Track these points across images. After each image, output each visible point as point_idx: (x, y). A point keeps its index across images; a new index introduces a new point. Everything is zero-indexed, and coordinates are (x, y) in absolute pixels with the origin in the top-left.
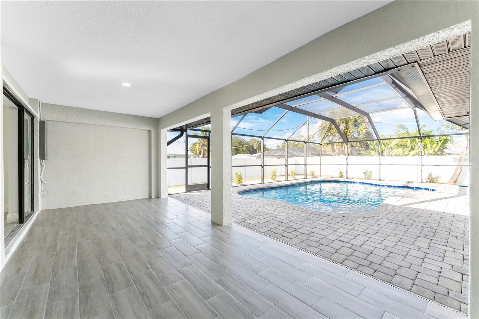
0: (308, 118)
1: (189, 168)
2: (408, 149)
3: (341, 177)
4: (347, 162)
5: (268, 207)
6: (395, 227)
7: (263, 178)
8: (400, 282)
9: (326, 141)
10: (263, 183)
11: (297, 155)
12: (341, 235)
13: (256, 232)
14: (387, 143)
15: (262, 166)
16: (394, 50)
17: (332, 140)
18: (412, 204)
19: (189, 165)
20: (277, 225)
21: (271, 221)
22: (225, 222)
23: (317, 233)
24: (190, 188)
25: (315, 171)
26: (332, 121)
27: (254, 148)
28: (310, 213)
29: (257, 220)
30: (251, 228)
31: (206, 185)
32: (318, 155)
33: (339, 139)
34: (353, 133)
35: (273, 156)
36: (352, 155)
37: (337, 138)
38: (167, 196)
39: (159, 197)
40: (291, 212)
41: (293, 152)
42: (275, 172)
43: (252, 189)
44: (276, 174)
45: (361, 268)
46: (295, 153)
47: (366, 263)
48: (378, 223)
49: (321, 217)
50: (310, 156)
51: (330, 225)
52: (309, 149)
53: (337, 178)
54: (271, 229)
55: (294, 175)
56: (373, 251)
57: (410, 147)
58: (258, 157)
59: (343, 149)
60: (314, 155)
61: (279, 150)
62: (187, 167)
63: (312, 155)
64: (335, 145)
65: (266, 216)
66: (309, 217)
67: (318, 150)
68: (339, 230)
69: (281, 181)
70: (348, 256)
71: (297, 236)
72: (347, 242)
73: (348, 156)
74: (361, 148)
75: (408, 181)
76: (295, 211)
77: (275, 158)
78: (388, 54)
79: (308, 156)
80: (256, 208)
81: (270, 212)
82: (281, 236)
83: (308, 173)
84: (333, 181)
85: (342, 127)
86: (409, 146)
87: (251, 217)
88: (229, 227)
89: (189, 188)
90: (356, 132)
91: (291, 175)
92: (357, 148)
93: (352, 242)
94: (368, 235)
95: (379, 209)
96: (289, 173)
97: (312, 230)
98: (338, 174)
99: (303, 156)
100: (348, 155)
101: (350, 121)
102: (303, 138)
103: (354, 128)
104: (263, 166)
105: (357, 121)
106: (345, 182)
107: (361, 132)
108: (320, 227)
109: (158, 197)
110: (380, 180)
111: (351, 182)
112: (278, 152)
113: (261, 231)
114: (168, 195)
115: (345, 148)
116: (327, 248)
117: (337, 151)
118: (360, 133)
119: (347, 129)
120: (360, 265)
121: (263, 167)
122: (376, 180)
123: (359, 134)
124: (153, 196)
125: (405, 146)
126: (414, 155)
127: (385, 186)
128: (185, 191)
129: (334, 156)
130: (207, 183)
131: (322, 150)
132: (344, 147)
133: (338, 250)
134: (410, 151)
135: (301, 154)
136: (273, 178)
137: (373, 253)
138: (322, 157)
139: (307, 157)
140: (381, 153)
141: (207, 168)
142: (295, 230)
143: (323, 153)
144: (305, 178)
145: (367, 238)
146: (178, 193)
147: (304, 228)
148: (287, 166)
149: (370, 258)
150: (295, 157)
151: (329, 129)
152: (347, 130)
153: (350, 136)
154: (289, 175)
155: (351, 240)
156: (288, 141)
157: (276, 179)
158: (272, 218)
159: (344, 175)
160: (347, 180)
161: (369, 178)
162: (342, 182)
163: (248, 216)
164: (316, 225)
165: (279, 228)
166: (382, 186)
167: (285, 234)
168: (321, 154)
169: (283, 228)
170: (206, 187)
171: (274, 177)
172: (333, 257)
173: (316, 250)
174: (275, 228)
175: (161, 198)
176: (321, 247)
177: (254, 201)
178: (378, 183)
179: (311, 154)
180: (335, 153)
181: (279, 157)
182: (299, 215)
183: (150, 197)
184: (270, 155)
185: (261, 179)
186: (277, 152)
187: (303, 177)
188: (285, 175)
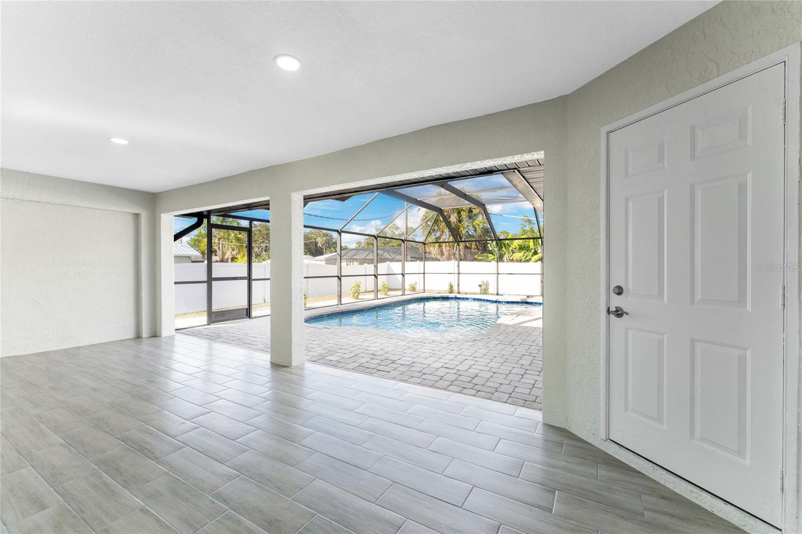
0: (407, 206)
1: (213, 282)
2: (531, 254)
3: (451, 292)
4: (459, 271)
5: (353, 338)
6: (504, 348)
7: (340, 296)
8: (499, 397)
9: (432, 238)
10: (341, 304)
11: (390, 259)
12: (446, 361)
13: (343, 370)
14: (508, 245)
15: (338, 277)
16: (491, 162)
17: (439, 238)
18: (526, 322)
19: (213, 277)
20: (369, 359)
21: (361, 355)
22: (295, 362)
23: (419, 363)
24: (215, 317)
25: (417, 284)
26: (440, 211)
27: (318, 246)
28: (411, 340)
29: (340, 355)
30: (334, 366)
31: (245, 311)
32: (421, 259)
33: (450, 236)
34: (466, 228)
35: (352, 260)
36: (465, 259)
37: (447, 236)
38: (174, 332)
39: (157, 335)
40: (387, 341)
41: (383, 254)
42: (359, 286)
43: (323, 314)
44: (359, 289)
45: (465, 391)
46: (386, 255)
47: (470, 385)
48: (487, 345)
49: (424, 345)
50: (409, 261)
51: (434, 352)
52: (408, 250)
53: (446, 293)
54: (362, 364)
55: (386, 290)
56: (478, 374)
57: (533, 251)
58: (329, 261)
59: (455, 250)
60: (415, 259)
61: (361, 250)
62: (210, 280)
63: (412, 259)
64: (444, 245)
65: (354, 349)
66: (409, 345)
67: (421, 251)
68: (444, 357)
69: (369, 299)
70: (453, 382)
71: (396, 368)
72: (453, 367)
73: (460, 262)
74: (477, 251)
75: (528, 295)
76: (391, 340)
77: (355, 263)
78: (487, 164)
79: (407, 261)
80: (336, 340)
81: (358, 343)
82: (375, 371)
83: (407, 287)
84: (441, 298)
85: (453, 219)
86: (532, 249)
87: (331, 352)
88: (301, 367)
89: (213, 317)
90: (471, 227)
91: (382, 291)
92: (473, 250)
93: (458, 368)
94: (475, 359)
95: (491, 330)
96: (380, 287)
97: (414, 360)
98: (447, 288)
99: (400, 261)
100: (461, 260)
101: (464, 211)
102: (399, 230)
103: (469, 221)
104: (340, 277)
105: (472, 211)
106: (456, 298)
107: (477, 227)
108: (424, 355)
109: (155, 335)
110: (498, 294)
111: (463, 299)
112: (360, 254)
113: (348, 368)
114: (176, 330)
115: (456, 250)
116: (431, 377)
117: (446, 254)
118: (475, 228)
119: (460, 221)
120: (464, 388)
121: (340, 279)
122: (493, 294)
123: (475, 230)
124: (145, 333)
125: (527, 249)
126: (536, 261)
127: (503, 302)
128: (206, 323)
129: (443, 261)
130: (246, 307)
131: (427, 251)
132: (455, 248)
133: (442, 377)
134: (532, 256)
135: (396, 257)
136: (355, 296)
137: (478, 375)
138: (426, 263)
139: (406, 263)
140: (500, 258)
141: (246, 281)
142: (394, 362)
143: (427, 255)
144: (402, 295)
145: (474, 362)
146: (194, 327)
147: (404, 358)
148: (376, 277)
149: (475, 381)
150: (388, 262)
151: (436, 221)
152: (459, 224)
153: (464, 232)
154: (380, 290)
155: (457, 365)
156: (378, 238)
157: (360, 297)
158: (362, 351)
159: (455, 288)
160: (458, 296)
161: (485, 292)
162: (452, 298)
163: (326, 351)
164: (418, 353)
165: (373, 361)
166: (500, 302)
167: (380, 368)
168: (425, 258)
169: (377, 361)
170: (245, 313)
171: (357, 294)
172: (437, 385)
173: (419, 380)
174: (367, 362)
175: (162, 336)
176: (424, 377)
177: (332, 331)
178: (494, 298)
179: (411, 257)
180: (444, 257)
181: (362, 262)
182: (397, 344)
183: (138, 337)
184: (347, 258)
185: (337, 298)
186: (358, 253)
187: (400, 293)
188: (373, 291)
